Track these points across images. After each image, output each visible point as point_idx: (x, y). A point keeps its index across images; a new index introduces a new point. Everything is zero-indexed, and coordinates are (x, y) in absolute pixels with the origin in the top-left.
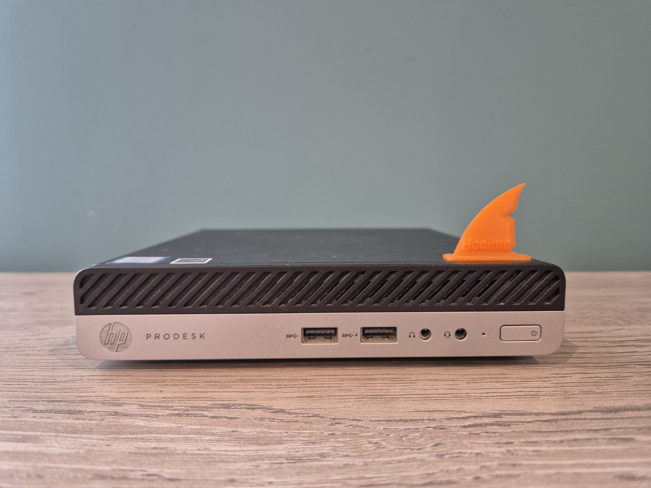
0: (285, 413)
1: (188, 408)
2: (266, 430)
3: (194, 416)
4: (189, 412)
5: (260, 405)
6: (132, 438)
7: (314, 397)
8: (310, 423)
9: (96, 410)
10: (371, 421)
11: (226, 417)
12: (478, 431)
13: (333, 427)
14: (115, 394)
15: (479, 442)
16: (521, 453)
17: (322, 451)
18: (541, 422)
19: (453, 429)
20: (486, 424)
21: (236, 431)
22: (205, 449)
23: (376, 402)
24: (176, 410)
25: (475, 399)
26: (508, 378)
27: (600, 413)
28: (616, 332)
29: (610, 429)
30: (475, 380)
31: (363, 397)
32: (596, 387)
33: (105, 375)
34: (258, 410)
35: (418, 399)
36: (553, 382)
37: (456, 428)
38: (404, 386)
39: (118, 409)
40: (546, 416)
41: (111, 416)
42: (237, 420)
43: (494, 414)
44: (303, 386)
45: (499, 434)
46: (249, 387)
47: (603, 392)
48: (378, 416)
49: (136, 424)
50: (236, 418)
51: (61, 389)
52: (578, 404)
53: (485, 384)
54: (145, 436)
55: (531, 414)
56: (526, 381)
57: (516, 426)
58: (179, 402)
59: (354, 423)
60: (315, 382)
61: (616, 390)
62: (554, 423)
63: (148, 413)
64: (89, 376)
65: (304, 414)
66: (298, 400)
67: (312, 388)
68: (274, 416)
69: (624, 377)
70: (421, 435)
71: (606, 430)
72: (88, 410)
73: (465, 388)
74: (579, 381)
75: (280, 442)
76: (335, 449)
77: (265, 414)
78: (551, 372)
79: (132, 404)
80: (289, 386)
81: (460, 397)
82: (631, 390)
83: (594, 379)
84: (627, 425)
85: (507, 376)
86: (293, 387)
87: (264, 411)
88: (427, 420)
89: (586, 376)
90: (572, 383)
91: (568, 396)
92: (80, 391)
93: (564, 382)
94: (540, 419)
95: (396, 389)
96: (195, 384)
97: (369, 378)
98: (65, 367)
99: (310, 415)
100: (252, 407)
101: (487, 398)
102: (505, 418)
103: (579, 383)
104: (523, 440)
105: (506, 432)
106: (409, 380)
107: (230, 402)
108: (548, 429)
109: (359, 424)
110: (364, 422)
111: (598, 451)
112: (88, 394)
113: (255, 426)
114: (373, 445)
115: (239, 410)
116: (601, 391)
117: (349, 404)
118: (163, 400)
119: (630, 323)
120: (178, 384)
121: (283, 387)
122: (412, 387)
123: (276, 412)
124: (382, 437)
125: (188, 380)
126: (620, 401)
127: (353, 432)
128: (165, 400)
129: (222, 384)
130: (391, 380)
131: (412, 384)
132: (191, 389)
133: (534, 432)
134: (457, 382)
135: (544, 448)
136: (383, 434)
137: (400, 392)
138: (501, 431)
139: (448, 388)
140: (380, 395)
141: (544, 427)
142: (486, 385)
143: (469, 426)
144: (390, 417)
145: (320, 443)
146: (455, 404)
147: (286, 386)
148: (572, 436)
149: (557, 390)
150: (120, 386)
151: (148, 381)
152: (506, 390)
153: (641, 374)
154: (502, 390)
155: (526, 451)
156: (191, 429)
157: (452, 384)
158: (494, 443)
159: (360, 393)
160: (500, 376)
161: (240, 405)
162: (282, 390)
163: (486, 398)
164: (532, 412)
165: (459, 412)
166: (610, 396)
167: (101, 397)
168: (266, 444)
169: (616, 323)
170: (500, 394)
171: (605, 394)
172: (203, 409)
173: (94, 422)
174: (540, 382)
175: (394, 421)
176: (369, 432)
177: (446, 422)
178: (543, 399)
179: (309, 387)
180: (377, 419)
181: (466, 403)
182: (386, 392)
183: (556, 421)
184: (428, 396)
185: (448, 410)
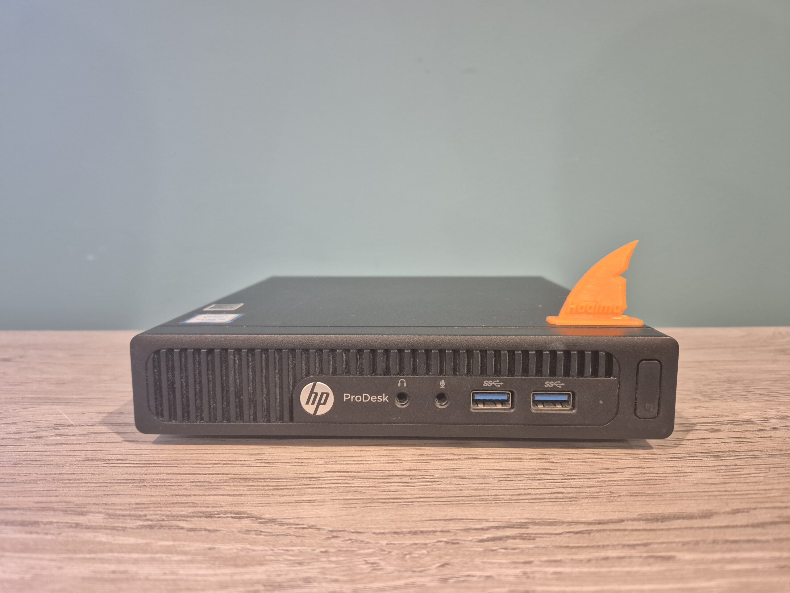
0: (277, 523)
1: (164, 517)
2: (249, 546)
3: (169, 529)
4: (163, 523)
5: (249, 512)
6: (90, 559)
7: (314, 501)
8: (303, 537)
9: (54, 520)
10: (374, 533)
11: (206, 530)
12: (496, 546)
13: (329, 542)
14: (81, 498)
15: (494, 561)
16: (538, 575)
17: (309, 575)
18: (572, 535)
19: (467, 544)
20: (508, 537)
21: (214, 549)
22: (172, 573)
23: (387, 507)
24: (148, 520)
25: (502, 503)
26: (548, 474)
27: (644, 522)
28: (691, 411)
29: (651, 543)
30: (509, 477)
31: (372, 500)
32: (648, 486)
33: (74, 474)
34: (246, 519)
35: (436, 503)
36: (600, 480)
37: (471, 543)
38: (424, 485)
39: (81, 519)
40: (579, 526)
41: (71, 529)
42: (218, 534)
43: (520, 524)
44: (305, 486)
45: (520, 551)
46: (241, 488)
47: (654, 493)
48: (385, 526)
49: (98, 539)
50: (216, 530)
51: (18, 492)
52: (621, 509)
53: (519, 482)
54: (106, 555)
55: (563, 523)
56: (568, 478)
57: (541, 539)
58: (155, 509)
59: (354, 536)
60: (321, 482)
61: (671, 491)
62: (586, 535)
63: (114, 525)
64: (55, 474)
65: (298, 525)
66: (296, 506)
67: (315, 490)
68: (262, 527)
69: (685, 473)
70: (428, 552)
71: (645, 545)
72: (46, 520)
73: (495, 488)
74: (630, 479)
75: (261, 563)
76: (324, 571)
77: (253, 525)
78: (601, 466)
79: (99, 513)
80: (288, 487)
81: (486, 500)
82: (689, 491)
83: (648, 475)
84: (671, 539)
85: (548, 471)
86: (294, 489)
87: (252, 520)
88: (440, 531)
89: (639, 471)
90: (621, 480)
91: (612, 498)
92: (41, 495)
93: (613, 479)
94: (571, 530)
95: (414, 490)
96: (179, 484)
97: (386, 475)
98: (29, 462)
99: (305, 526)
100: (239, 516)
101: (518, 501)
102: (531, 528)
103: (629, 480)
104: (545, 558)
105: (528, 548)
106: (432, 477)
107: (215, 509)
108: (578, 543)
109: (360, 537)
110: (365, 535)
111: (628, 573)
112: (49, 499)
113: (237, 541)
114: (369, 565)
115: (224, 519)
116: (653, 492)
117: (354, 511)
118: (135, 506)
119: (711, 399)
120: (158, 484)
121: (281, 489)
122: (434, 486)
123: (266, 522)
124: (382, 554)
125: (171, 479)
126: (671, 506)
127: (351, 549)
128: (138, 506)
129: (210, 485)
130: (411, 478)
131: (433, 483)
132: (173, 492)
133: (561, 547)
134: (488, 479)
135: (566, 570)
136: (384, 551)
137: (418, 494)
138: (523, 546)
139: (475, 488)
140: (393, 499)
141: (574, 541)
142: (520, 484)
143: (488, 540)
144: (398, 528)
145: (309, 563)
146: (478, 511)
147: (286, 487)
148: (603, 554)
149: (601, 490)
150: (89, 489)
151: (123, 481)
152: (542, 491)
153: (705, 469)
154: (537, 491)
155: (545, 573)
156: (161, 546)
157: (480, 482)
158: (509, 563)
159: (370, 495)
160: (540, 472)
161: (226, 512)
162: (280, 493)
163: (515, 501)
164: (565, 520)
165: (480, 520)
166: (661, 499)
167: (64, 504)
168: (245, 566)
169: (695, 399)
170: (534, 497)
171: (657, 497)
172: (181, 518)
173: (49, 537)
174: (585, 480)
175: (402, 533)
176: (369, 549)
177: (462, 534)
178: (582, 503)
179: (312, 488)
180: (382, 531)
181: (491, 508)
182: (401, 494)
183: (589, 533)
184: (449, 499)
185: (467, 518)
